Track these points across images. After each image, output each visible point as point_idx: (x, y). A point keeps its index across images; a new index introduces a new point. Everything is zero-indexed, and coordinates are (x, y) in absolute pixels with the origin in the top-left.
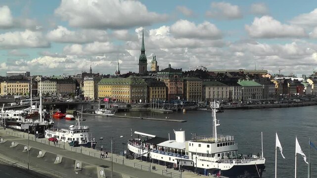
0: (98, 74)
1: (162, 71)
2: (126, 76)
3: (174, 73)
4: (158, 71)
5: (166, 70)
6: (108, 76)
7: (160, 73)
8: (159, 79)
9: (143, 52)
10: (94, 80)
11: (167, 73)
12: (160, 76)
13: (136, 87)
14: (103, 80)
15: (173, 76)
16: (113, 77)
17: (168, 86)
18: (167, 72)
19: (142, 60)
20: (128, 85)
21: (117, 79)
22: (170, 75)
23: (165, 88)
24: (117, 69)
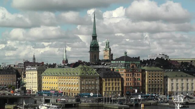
0: (43, 63)
1: (117, 60)
2: (75, 65)
3: (131, 62)
4: (112, 60)
5: (121, 59)
6: (53, 66)
7: (115, 62)
8: (113, 69)
9: (94, 37)
10: (38, 71)
11: (122, 62)
12: (115, 65)
13: (86, 78)
14: (48, 70)
15: (129, 66)
16: (60, 67)
17: (124, 77)
18: (123, 60)
19: (93, 47)
20: (77, 76)
21: (64, 69)
22: (125, 64)
23: (120, 79)
24: (65, 58)
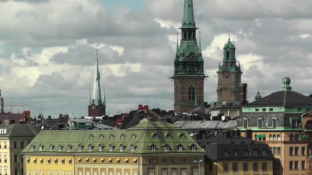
0: (27, 113)
1: (260, 102)
2: (127, 121)
3: (303, 112)
4: (245, 103)
5: (274, 99)
6: (61, 123)
7: (253, 110)
8: (249, 133)
9: (189, 33)
10: (11, 138)
11: (276, 109)
12: (253, 120)
13: (165, 161)
14: (44, 138)
15: (299, 122)
16: (81, 126)
17: (282, 157)
18: (279, 105)
19: (184, 64)
20: (135, 155)
21: (94, 132)
22: (286, 116)
23: (270, 164)
24: (94, 96)
